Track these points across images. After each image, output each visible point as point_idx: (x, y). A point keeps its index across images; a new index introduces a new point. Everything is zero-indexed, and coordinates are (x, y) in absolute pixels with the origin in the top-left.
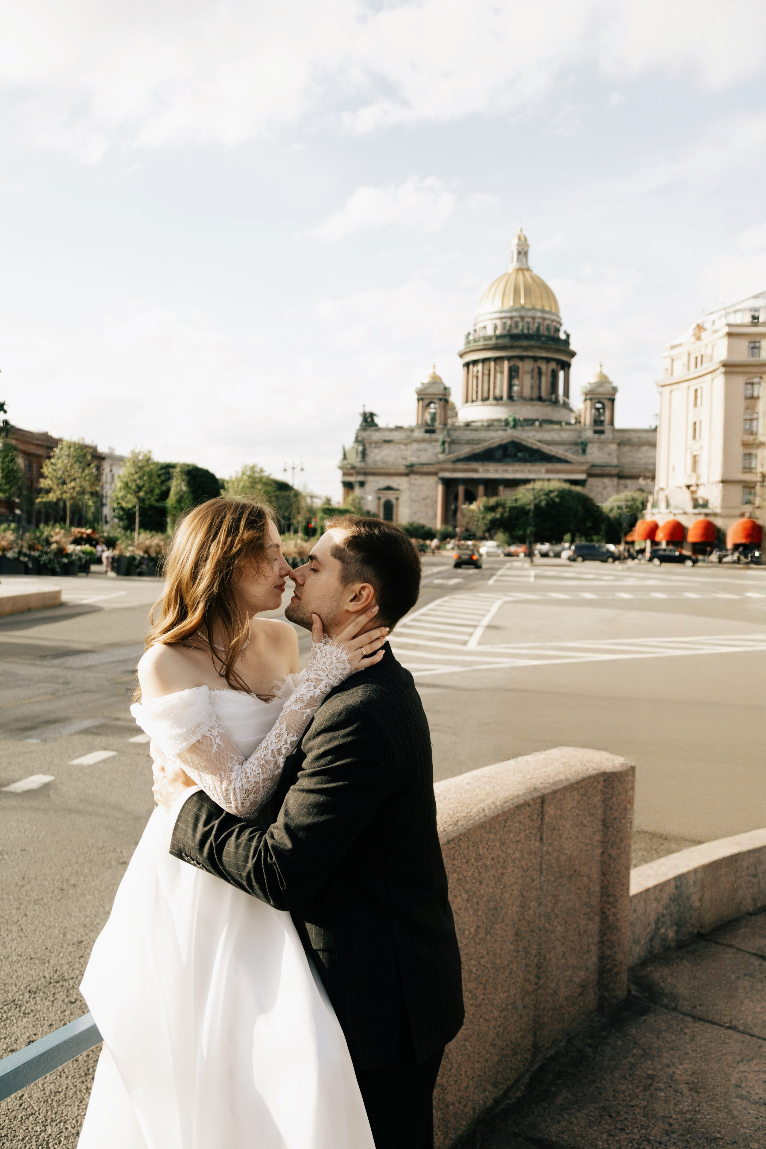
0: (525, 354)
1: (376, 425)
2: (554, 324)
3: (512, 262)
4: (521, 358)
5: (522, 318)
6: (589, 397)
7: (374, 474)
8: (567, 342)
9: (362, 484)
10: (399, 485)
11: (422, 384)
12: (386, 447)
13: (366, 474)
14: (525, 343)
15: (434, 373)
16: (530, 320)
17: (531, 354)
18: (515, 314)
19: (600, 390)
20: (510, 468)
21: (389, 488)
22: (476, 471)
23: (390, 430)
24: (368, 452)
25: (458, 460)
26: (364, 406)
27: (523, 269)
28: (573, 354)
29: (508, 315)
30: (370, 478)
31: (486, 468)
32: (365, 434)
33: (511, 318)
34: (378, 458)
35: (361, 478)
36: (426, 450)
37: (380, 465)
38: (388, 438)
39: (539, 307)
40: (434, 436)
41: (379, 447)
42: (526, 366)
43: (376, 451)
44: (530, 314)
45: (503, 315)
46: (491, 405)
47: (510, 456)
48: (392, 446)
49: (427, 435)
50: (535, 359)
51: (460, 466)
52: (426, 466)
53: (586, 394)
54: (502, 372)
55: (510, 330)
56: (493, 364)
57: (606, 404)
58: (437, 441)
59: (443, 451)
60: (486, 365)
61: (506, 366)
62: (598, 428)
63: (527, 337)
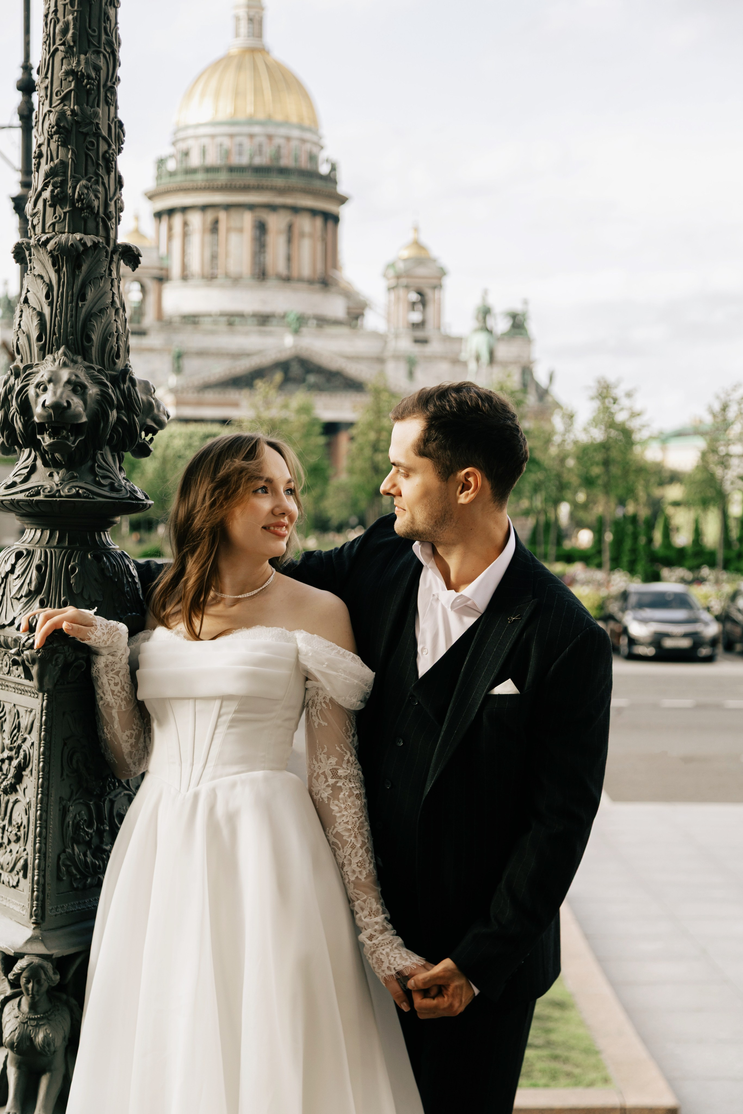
0: (279, 200)
2: (308, 146)
3: (237, 35)
4: (273, 208)
5: (270, 137)
6: (404, 281)
8: (330, 179)
14: (279, 181)
16: (282, 142)
17: (289, 200)
18: (256, 129)
19: (421, 271)
25: (207, 387)
27: (255, 50)
28: (342, 200)
29: (246, 130)
33: (251, 136)
39: (294, 119)
40: (144, 341)
44: (283, 131)
46: (222, 286)
47: (293, 381)
50: (295, 210)
51: (210, 396)
53: (398, 277)
54: (241, 230)
55: (251, 157)
56: (222, 215)
57: (429, 293)
58: (151, 350)
59: (178, 370)
60: (210, 216)
61: (248, 219)
62: (420, 334)
63: (283, 171)
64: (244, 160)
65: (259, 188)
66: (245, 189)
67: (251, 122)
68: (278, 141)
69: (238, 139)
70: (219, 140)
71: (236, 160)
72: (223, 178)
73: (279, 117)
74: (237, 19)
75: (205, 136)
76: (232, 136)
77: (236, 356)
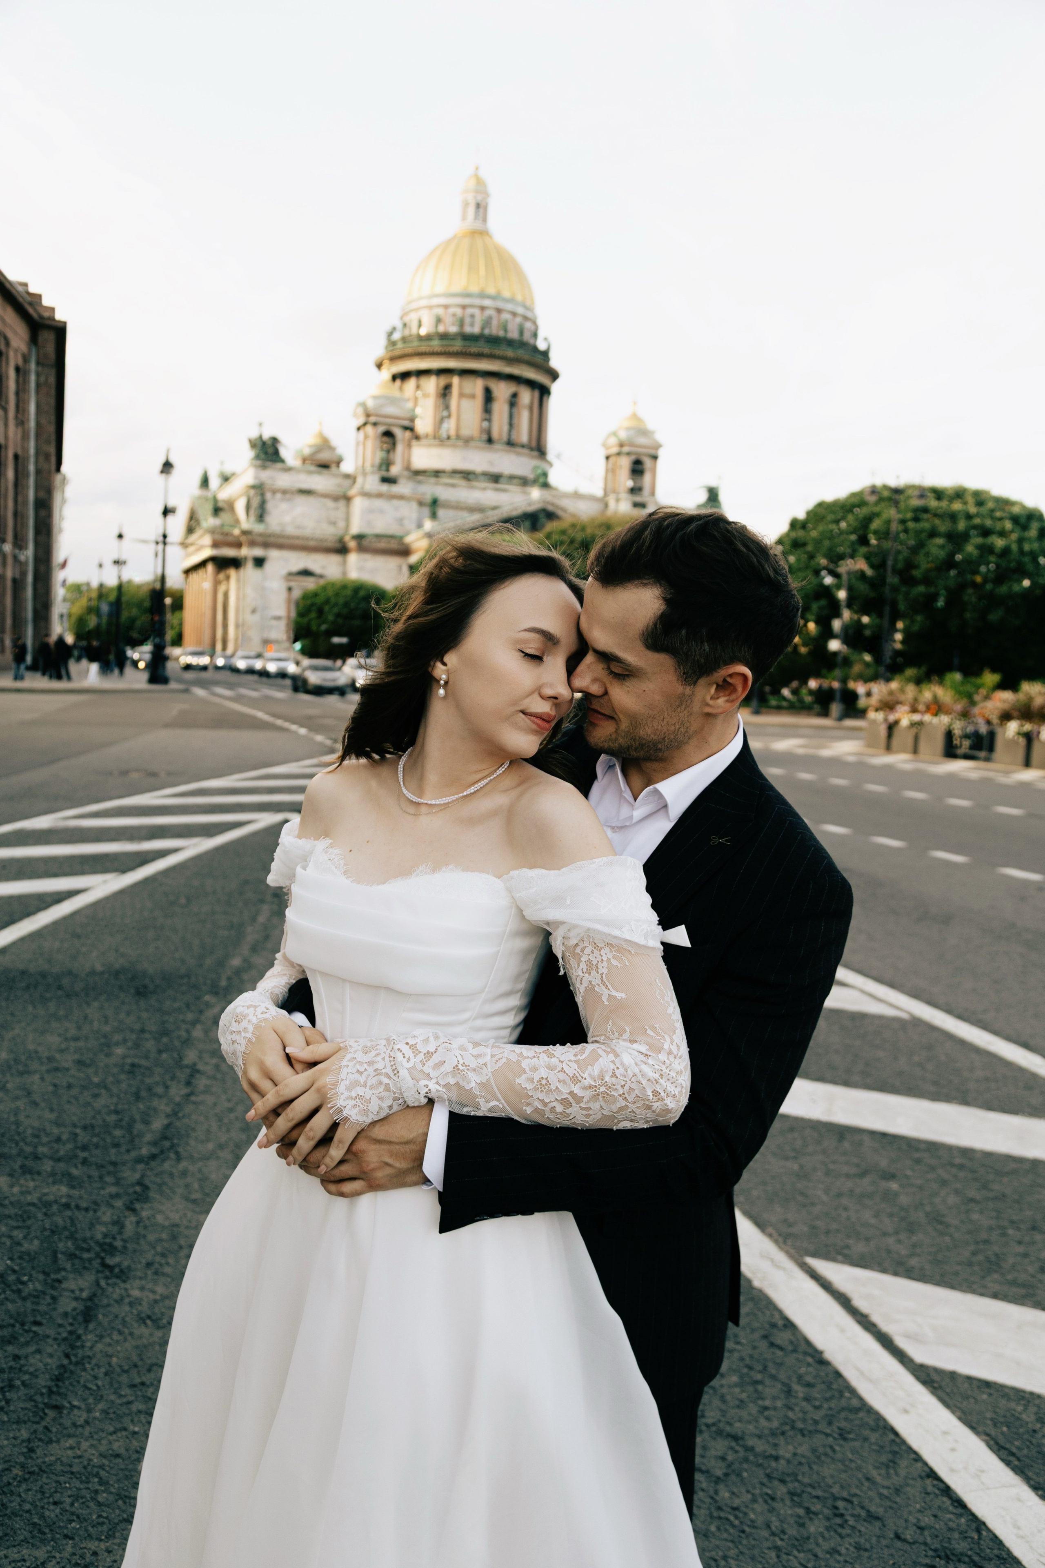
0: (507, 370)
1: (282, 461)
3: (464, 218)
4: (500, 376)
5: (499, 311)
6: (626, 449)
7: (280, 547)
9: (259, 562)
10: (324, 568)
12: (301, 500)
13: (266, 545)
14: (510, 353)
17: (515, 370)
18: (487, 303)
19: (642, 441)
21: (306, 573)
24: (269, 506)
26: (260, 424)
27: (480, 233)
29: (478, 302)
30: (273, 555)
32: (262, 475)
33: (483, 308)
34: (287, 519)
35: (258, 552)
36: (382, 511)
37: (290, 530)
38: (304, 486)
39: (519, 298)
40: (395, 489)
41: (289, 500)
42: (502, 391)
43: (284, 506)
44: (509, 307)
45: (467, 301)
46: (455, 448)
48: (311, 499)
49: (385, 488)
52: (384, 540)
53: (621, 445)
54: (473, 396)
55: (483, 328)
56: (455, 380)
57: (648, 463)
58: (401, 497)
59: (434, 516)
60: (443, 381)
61: (477, 386)
62: (638, 499)
63: (510, 343)
64: (476, 330)
65: (491, 357)
66: (479, 356)
67: (482, 295)
68: (506, 316)
69: (469, 311)
70: (452, 310)
71: (468, 329)
72: (458, 345)
73: (506, 294)
74: (466, 205)
75: (439, 306)
76: (464, 307)
77: (472, 509)
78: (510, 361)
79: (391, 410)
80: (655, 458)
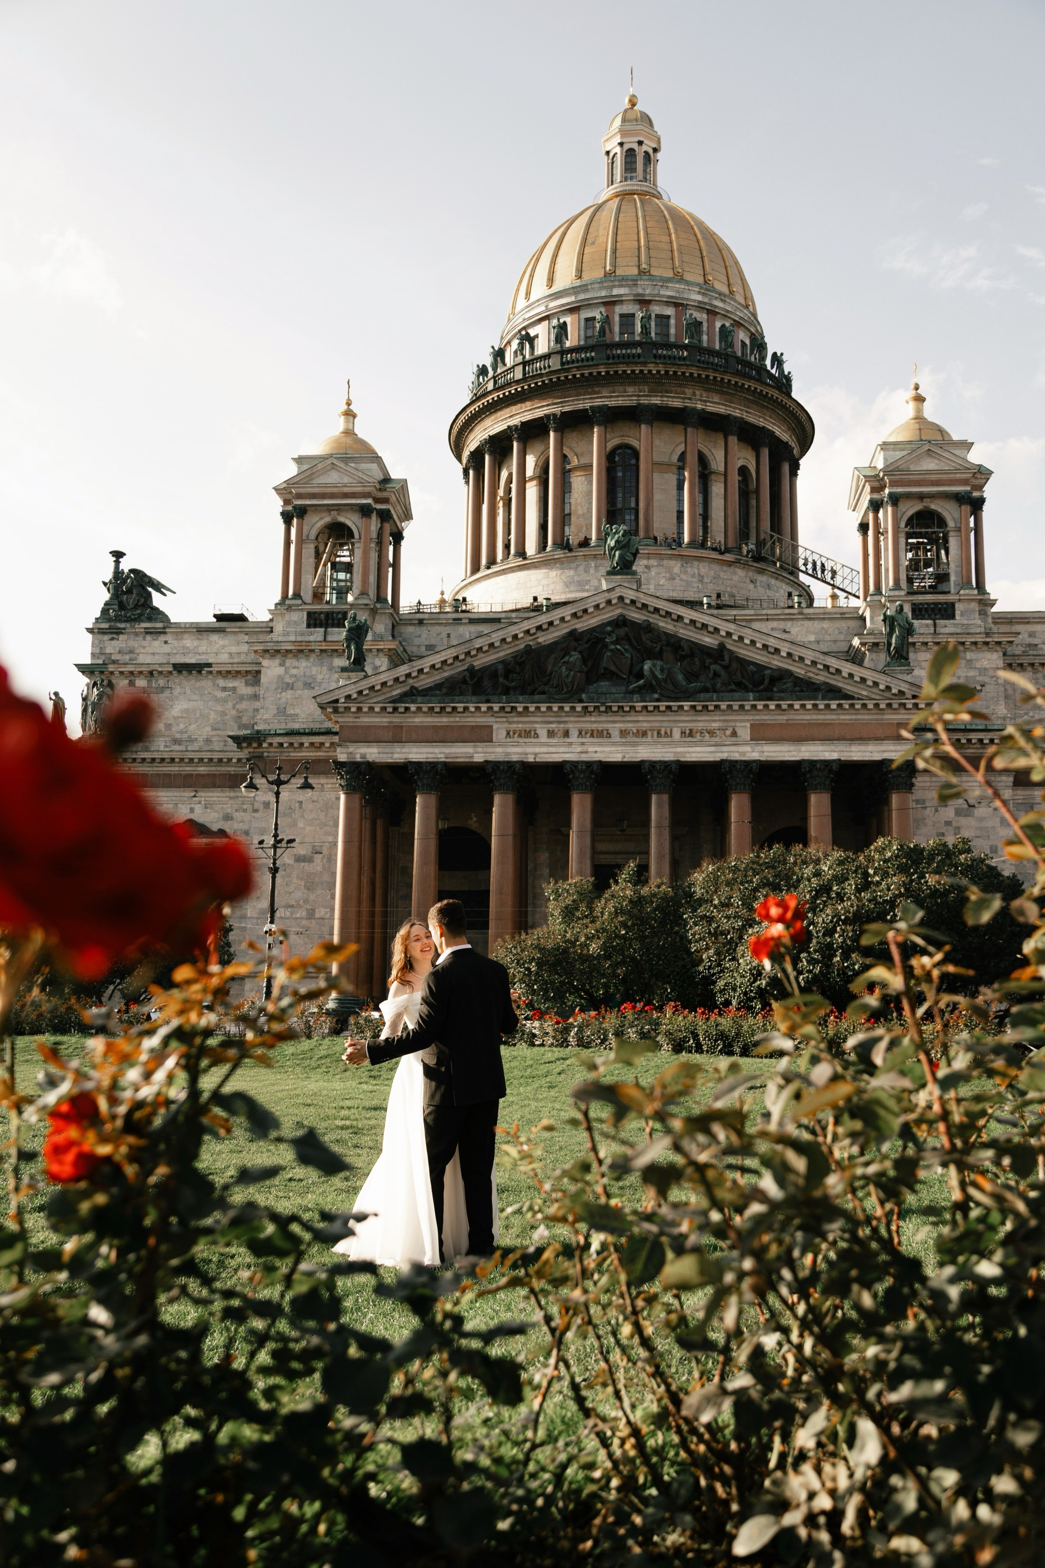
1: (156, 617)
4: (645, 417)
10: (227, 818)
11: (299, 460)
12: (190, 687)
15: (349, 433)
16: (670, 311)
18: (619, 292)
19: (927, 467)
20: (615, 725)
22: (483, 735)
23: (201, 630)
26: (117, 553)
29: (599, 295)
31: (519, 724)
32: (112, 647)
38: (191, 657)
41: (161, 690)
44: (668, 293)
45: (584, 297)
47: (610, 675)
48: (205, 683)
49: (318, 634)
50: (688, 421)
51: (417, 717)
61: (594, 444)
68: (662, 310)
78: (658, 383)
79: (333, 478)
80: (977, 505)
